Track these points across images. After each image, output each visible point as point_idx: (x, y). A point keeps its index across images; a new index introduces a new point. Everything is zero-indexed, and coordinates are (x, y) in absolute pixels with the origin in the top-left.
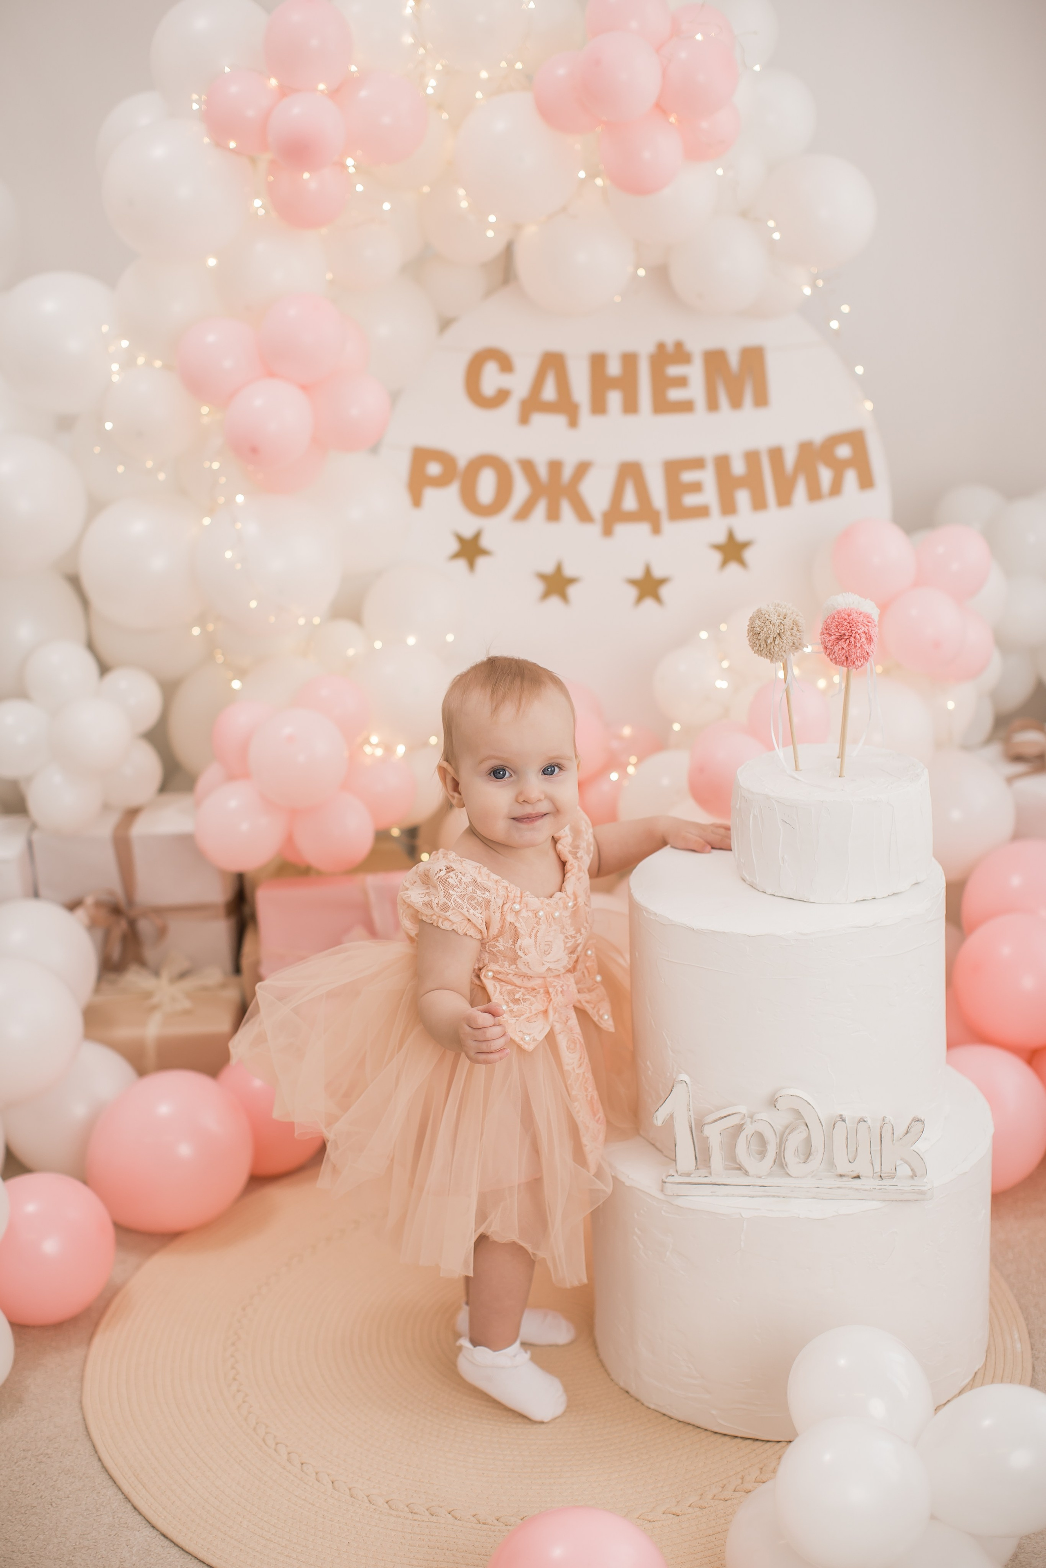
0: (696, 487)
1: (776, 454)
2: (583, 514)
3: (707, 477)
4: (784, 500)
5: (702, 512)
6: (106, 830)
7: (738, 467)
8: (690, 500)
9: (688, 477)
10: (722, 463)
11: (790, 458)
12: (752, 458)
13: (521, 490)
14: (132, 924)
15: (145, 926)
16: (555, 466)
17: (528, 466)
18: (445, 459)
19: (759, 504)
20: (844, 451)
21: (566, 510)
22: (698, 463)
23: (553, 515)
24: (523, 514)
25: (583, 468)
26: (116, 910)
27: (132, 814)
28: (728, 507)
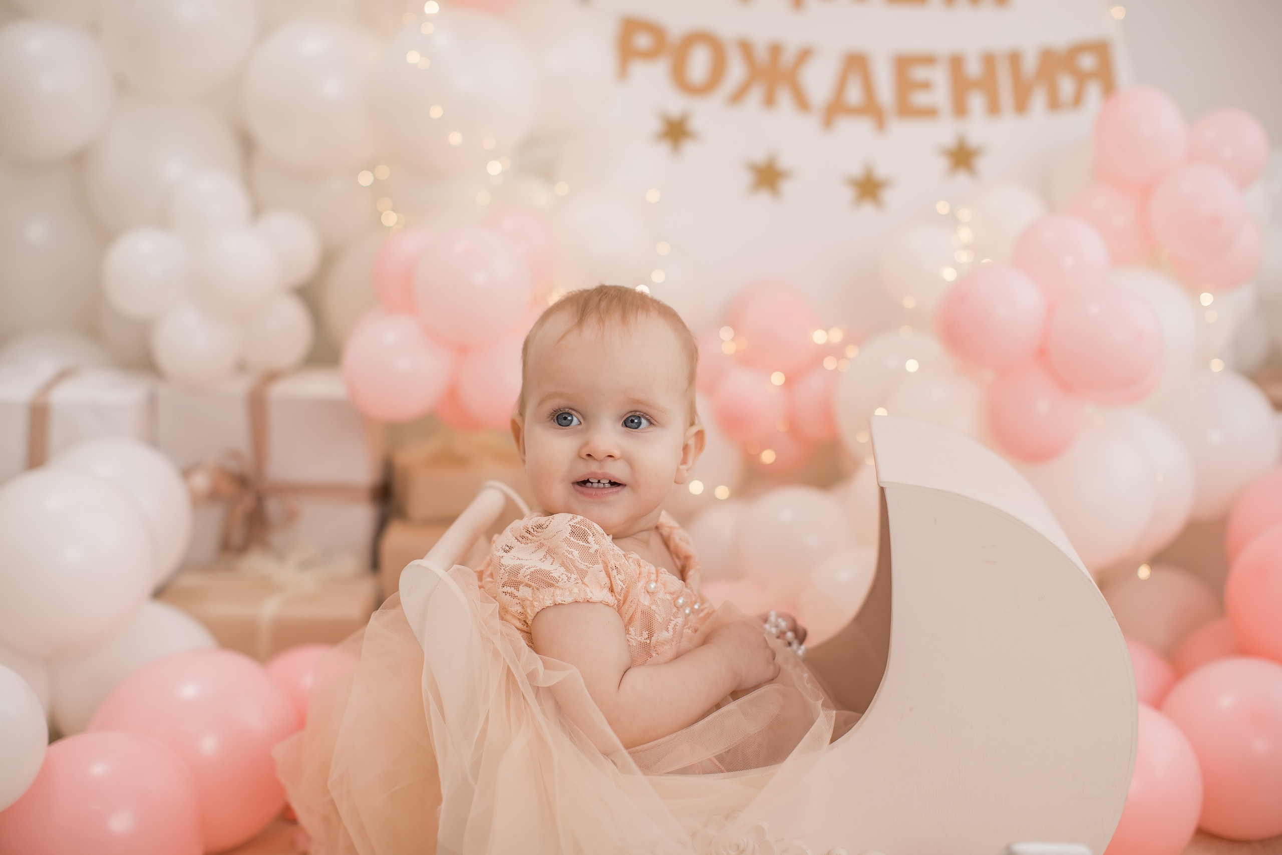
0: (926, 86)
1: (1015, 59)
2: (802, 103)
3: (939, 76)
4: (1021, 105)
5: (930, 113)
6: (240, 387)
7: (973, 68)
8: (921, 99)
9: (920, 73)
10: (956, 63)
11: (1030, 64)
12: (989, 60)
13: (736, 71)
14: (260, 499)
15: (273, 507)
16: (775, 50)
17: (746, 48)
18: (657, 32)
19: (994, 108)
20: (1087, 62)
21: (785, 99)
22: (928, 60)
23: (770, 101)
24: (738, 96)
25: (805, 55)
26: (242, 481)
27: (272, 376)
28: (960, 109)
